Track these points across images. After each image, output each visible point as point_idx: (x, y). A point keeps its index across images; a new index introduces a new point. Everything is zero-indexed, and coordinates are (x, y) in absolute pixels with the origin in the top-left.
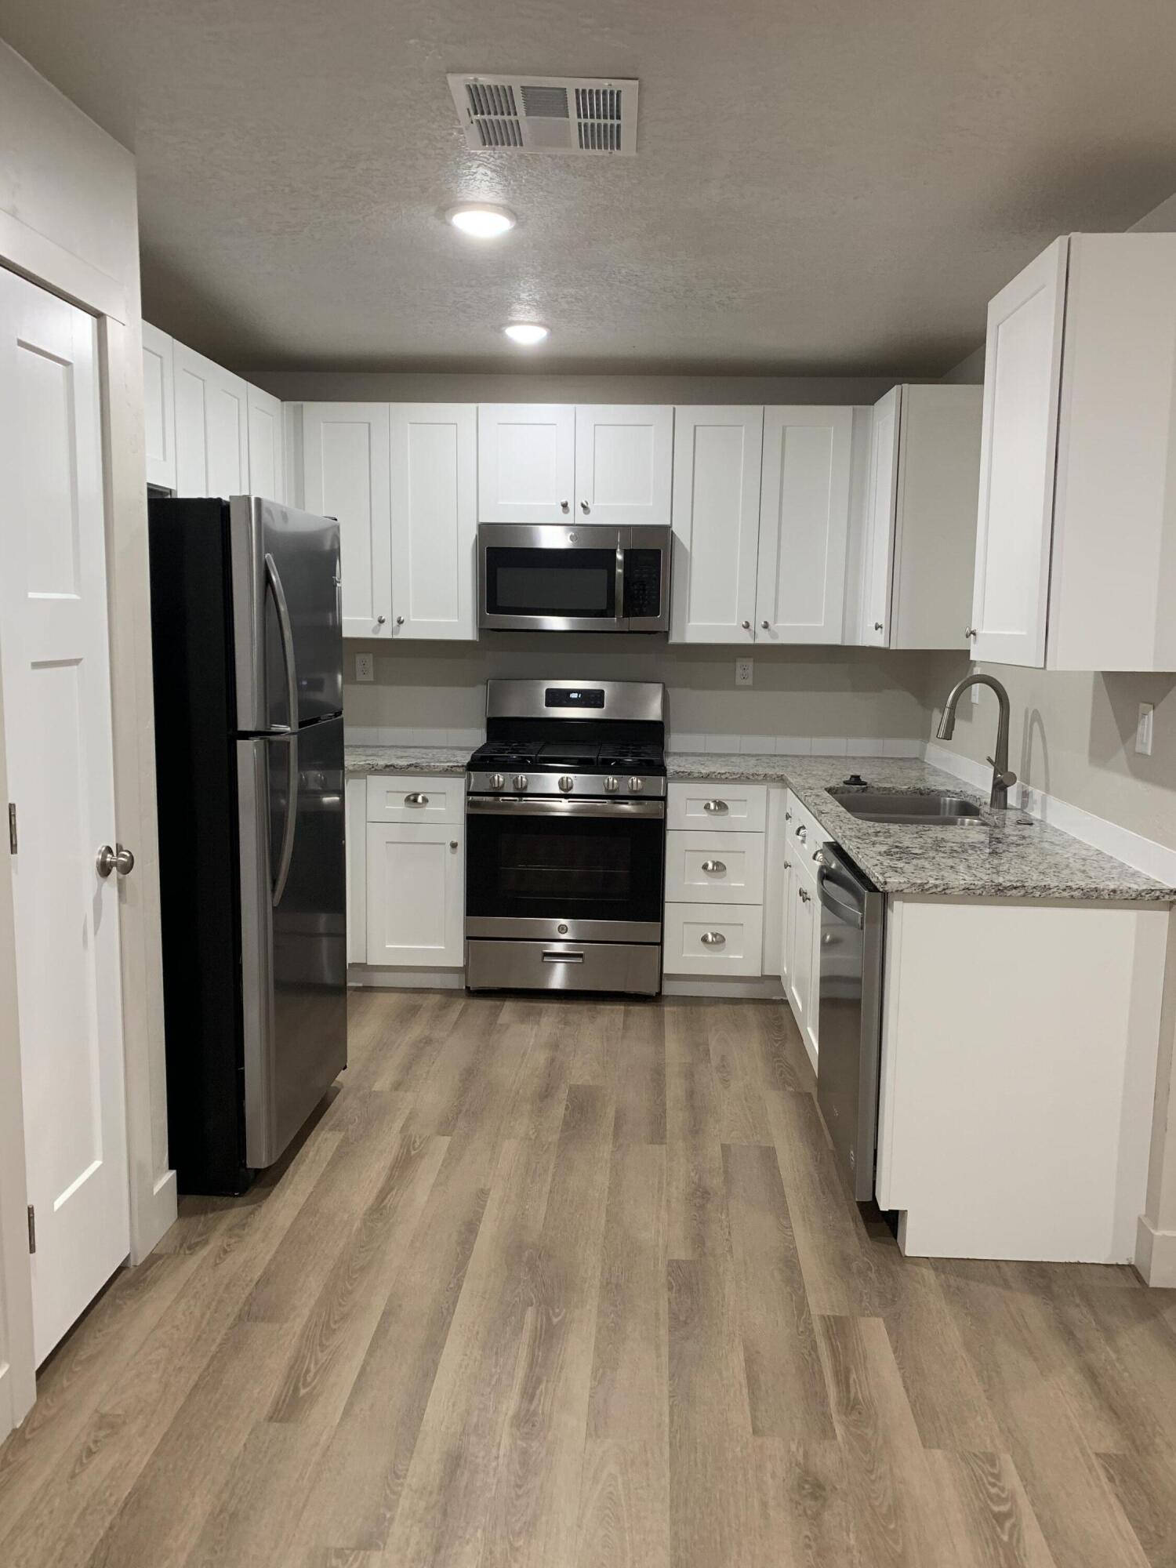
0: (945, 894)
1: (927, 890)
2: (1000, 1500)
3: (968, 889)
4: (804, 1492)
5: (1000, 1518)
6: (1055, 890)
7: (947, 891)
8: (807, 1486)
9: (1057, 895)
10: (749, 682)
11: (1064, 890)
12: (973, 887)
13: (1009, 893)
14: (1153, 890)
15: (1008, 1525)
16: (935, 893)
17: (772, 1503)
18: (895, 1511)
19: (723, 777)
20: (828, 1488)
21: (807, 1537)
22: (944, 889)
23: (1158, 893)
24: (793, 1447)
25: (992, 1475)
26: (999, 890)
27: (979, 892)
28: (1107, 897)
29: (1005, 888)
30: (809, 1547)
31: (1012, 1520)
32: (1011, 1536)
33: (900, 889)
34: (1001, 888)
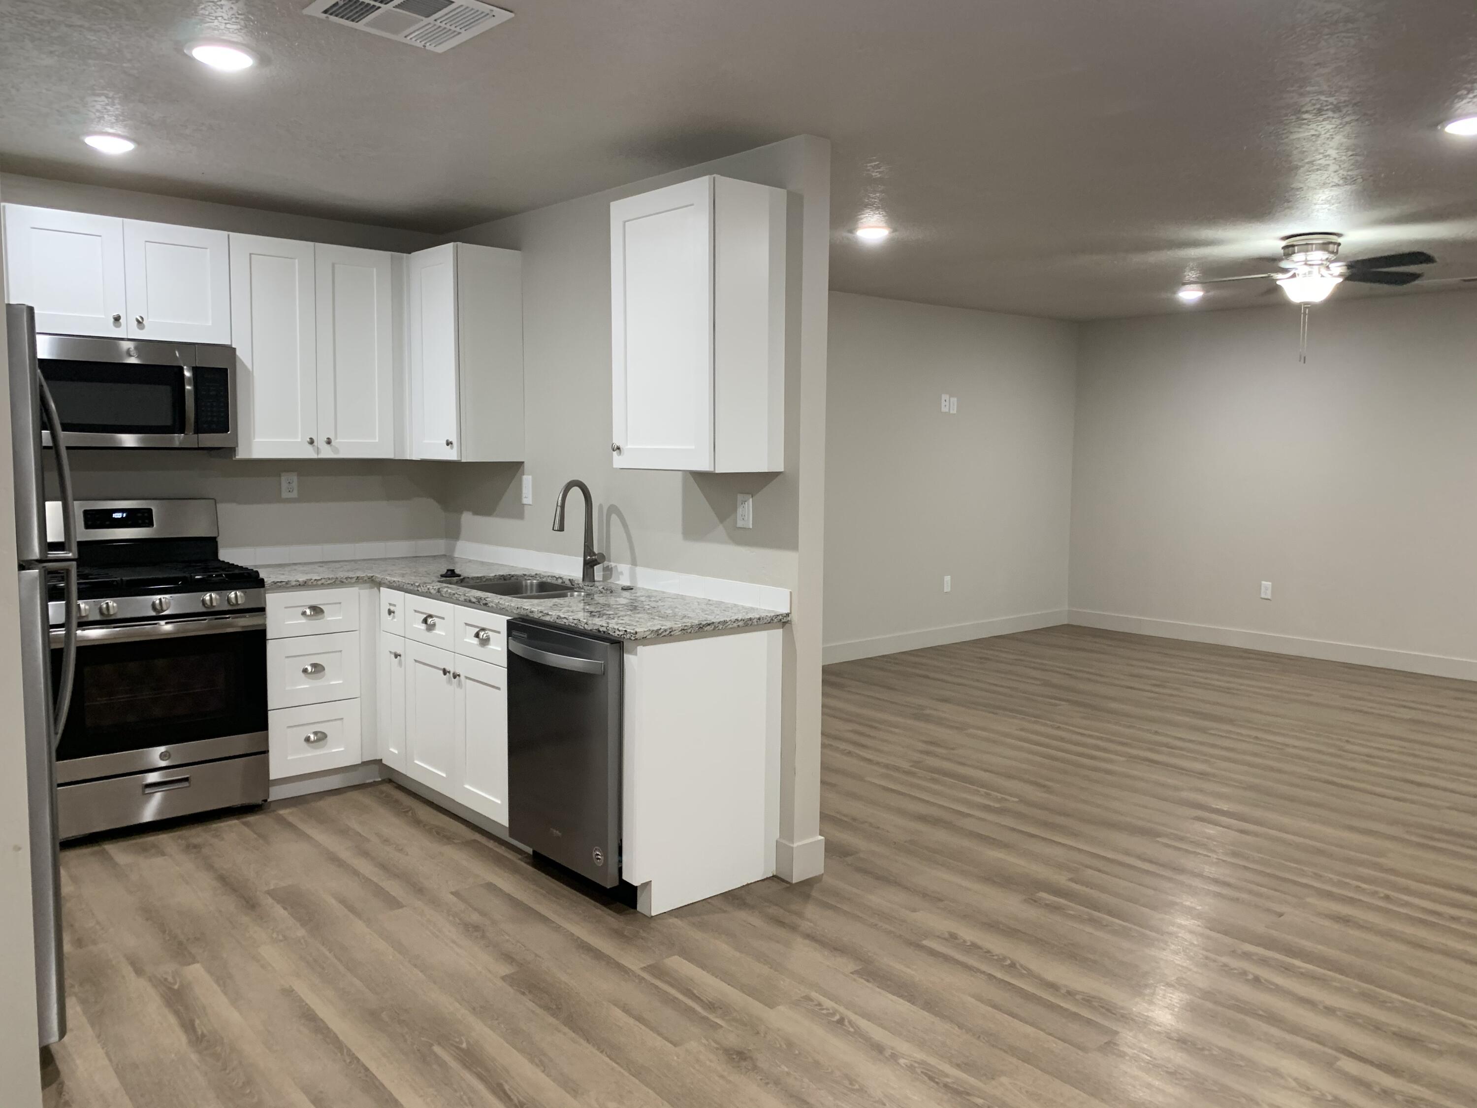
0: (671, 635)
1: (660, 634)
2: (833, 1014)
3: (684, 630)
4: (736, 1060)
5: (841, 1021)
6: (729, 623)
7: (672, 633)
8: (735, 1057)
9: (731, 626)
10: (294, 494)
11: (734, 622)
12: (686, 628)
13: (706, 629)
14: (778, 615)
15: (846, 1023)
16: (665, 636)
17: (725, 1074)
18: (790, 1045)
19: (320, 583)
20: (746, 1052)
21: (761, 1079)
22: (670, 632)
23: (781, 617)
24: (704, 1041)
25: (816, 1005)
26: (700, 627)
27: (689, 631)
28: (756, 623)
29: (704, 626)
30: (767, 1084)
31: (846, 1020)
32: (853, 1027)
33: (645, 636)
34: (701, 626)
